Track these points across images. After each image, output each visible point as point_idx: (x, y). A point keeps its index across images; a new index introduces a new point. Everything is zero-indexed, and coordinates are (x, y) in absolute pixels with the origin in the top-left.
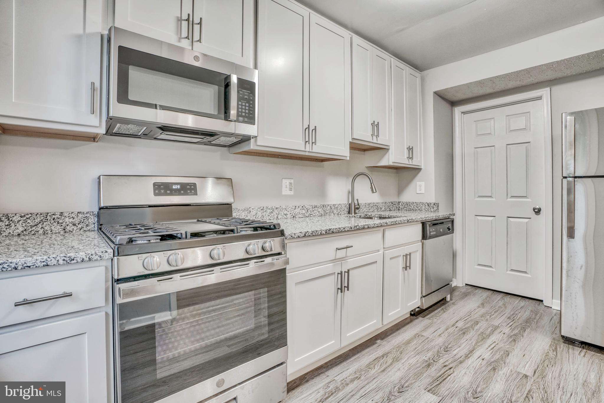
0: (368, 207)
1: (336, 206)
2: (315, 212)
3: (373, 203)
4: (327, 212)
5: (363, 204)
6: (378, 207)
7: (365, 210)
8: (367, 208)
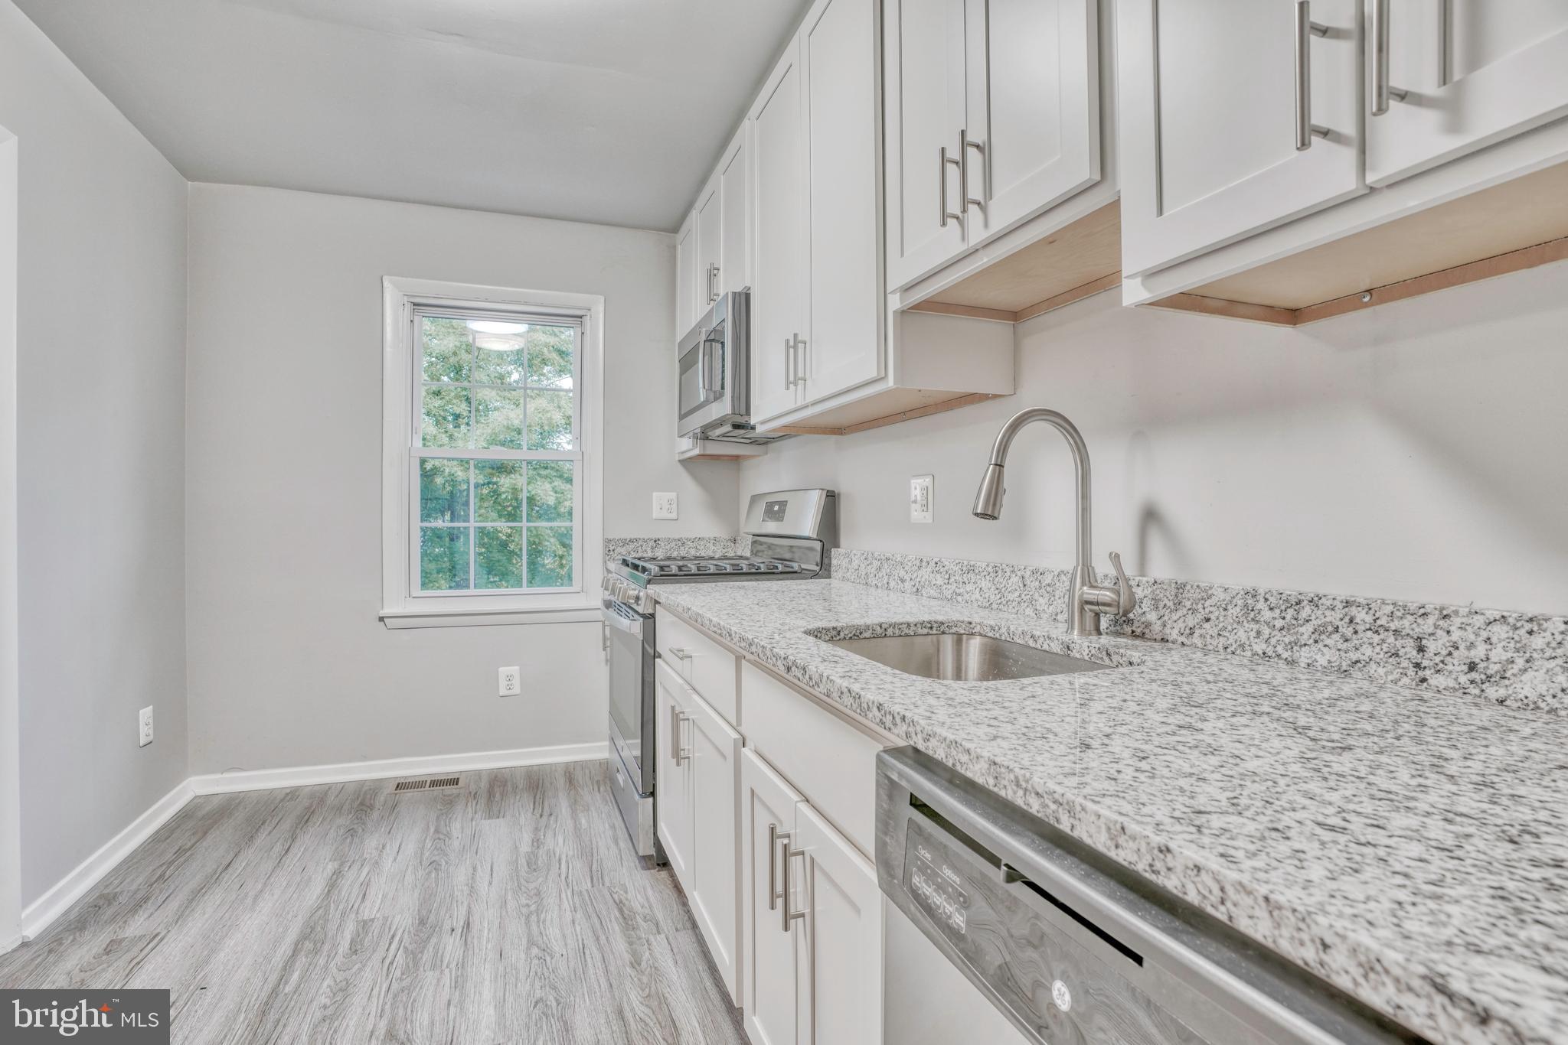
0: (1279, 623)
1: (1048, 579)
2: (968, 590)
3: (1348, 604)
4: (1010, 597)
5: (1220, 595)
6: (1431, 646)
7: (1242, 635)
8: (1266, 631)
